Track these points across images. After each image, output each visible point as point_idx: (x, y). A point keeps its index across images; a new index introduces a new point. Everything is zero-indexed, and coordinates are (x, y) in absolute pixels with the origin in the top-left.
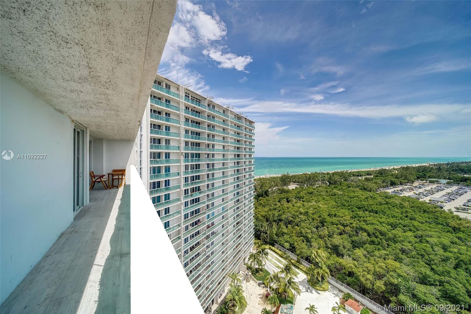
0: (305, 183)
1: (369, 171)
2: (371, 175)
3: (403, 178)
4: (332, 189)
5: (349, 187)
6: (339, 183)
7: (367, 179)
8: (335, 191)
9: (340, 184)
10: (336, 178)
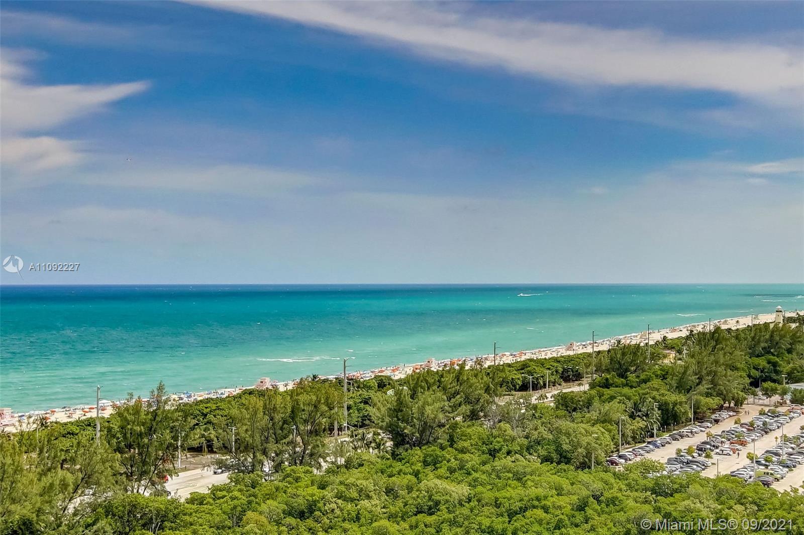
0: (265, 452)
1: (569, 359)
2: (577, 377)
3: (704, 387)
4: (416, 474)
5: (493, 453)
6: (442, 436)
7: (567, 405)
8: (432, 482)
9: (452, 442)
10: (428, 410)
